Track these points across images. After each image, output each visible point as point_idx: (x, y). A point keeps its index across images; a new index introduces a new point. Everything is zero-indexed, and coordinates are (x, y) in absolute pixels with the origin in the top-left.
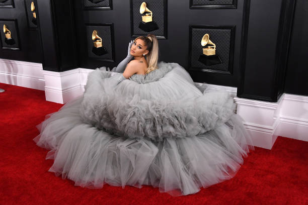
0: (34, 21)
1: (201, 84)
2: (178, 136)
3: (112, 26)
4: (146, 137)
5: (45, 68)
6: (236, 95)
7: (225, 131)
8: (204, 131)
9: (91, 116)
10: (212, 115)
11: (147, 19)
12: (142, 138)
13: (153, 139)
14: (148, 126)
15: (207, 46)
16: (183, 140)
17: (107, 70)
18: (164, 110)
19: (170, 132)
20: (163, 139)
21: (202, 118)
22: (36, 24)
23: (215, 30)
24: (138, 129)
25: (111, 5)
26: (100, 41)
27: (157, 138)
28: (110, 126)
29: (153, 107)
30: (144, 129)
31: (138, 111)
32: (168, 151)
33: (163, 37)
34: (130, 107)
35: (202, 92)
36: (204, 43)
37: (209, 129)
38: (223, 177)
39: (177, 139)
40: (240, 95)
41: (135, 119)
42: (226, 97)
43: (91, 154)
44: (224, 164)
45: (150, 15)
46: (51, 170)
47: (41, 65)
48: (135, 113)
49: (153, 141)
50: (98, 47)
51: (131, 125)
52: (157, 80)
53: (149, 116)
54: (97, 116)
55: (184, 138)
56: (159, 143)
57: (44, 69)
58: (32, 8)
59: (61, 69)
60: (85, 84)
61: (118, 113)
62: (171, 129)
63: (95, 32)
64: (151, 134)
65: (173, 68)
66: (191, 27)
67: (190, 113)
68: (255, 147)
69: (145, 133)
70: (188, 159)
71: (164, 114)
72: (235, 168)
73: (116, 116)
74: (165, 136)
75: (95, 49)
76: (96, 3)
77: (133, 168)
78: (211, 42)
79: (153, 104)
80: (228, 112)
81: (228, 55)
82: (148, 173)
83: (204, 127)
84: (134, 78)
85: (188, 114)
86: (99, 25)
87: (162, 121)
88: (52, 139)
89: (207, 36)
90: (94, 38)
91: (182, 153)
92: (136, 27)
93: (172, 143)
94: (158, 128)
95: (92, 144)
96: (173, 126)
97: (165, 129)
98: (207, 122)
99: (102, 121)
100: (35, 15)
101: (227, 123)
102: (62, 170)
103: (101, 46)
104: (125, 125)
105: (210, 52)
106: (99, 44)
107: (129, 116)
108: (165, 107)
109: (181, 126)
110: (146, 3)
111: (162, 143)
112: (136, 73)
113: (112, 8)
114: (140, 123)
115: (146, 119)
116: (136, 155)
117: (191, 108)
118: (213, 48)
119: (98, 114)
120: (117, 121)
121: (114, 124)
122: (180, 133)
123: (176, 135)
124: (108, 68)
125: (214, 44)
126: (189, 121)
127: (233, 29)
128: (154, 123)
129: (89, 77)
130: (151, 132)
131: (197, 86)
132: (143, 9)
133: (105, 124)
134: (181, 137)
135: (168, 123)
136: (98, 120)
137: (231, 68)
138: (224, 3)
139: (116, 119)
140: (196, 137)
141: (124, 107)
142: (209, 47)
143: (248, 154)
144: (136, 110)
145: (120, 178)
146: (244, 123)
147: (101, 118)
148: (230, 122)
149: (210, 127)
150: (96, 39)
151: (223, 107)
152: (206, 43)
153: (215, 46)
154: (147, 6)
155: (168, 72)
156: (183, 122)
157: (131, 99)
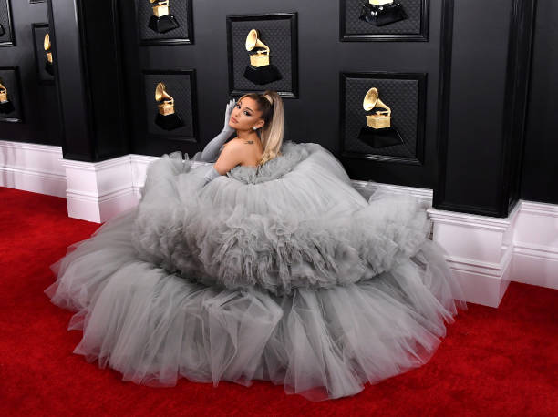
0: (49, 67)
1: (364, 184)
2: (321, 285)
3: (193, 75)
4: (259, 286)
5: (67, 156)
6: (431, 203)
7: (411, 274)
8: (370, 274)
9: (152, 247)
10: (386, 243)
11: (260, 61)
12: (251, 288)
13: (273, 290)
14: (263, 266)
15: (373, 111)
17: (184, 158)
18: (293, 235)
19: (306, 277)
20: (293, 290)
21: (367, 250)
22: (52, 74)
23: (389, 81)
24: (244, 272)
25: (191, 36)
26: (170, 103)
27: (280, 287)
28: (189, 265)
29: (273, 227)
30: (255, 272)
31: (243, 236)
32: (301, 314)
33: (291, 95)
34: (227, 229)
35: (367, 198)
36: (368, 104)
37: (381, 271)
38: (408, 363)
39: (318, 289)
40: (438, 204)
41: (237, 252)
42: (413, 208)
43: (152, 321)
44: (410, 336)
45: (265, 53)
46: (77, 350)
47: (59, 149)
48: (237, 241)
49: (271, 295)
50: (167, 114)
51: (231, 264)
52: (280, 176)
53: (265, 247)
54: (164, 246)
55: (332, 289)
56: (285, 297)
57: (65, 157)
58: (47, 45)
59: (97, 156)
60: (143, 185)
61: (205, 241)
62: (308, 271)
63: (161, 86)
64: (268, 281)
65: (310, 153)
66: (344, 76)
67: (343, 239)
68: (468, 304)
69: (257, 278)
70: (341, 328)
71: (293, 242)
72: (429, 345)
73: (201, 246)
74: (296, 284)
75: (162, 119)
76: (164, 32)
77: (234, 349)
78: (381, 104)
79: (271, 223)
80: (416, 237)
81: (415, 128)
82: (263, 356)
83: (370, 266)
84: (236, 173)
85: (339, 242)
86: (166, 73)
87: (290, 255)
88: (79, 290)
89: (373, 92)
90: (158, 97)
91: (328, 318)
92: (239, 75)
93: (310, 299)
94: (283, 269)
95: (154, 301)
96: (311, 264)
97: (295, 271)
98: (376, 257)
99: (174, 255)
100: (50, 56)
101: (414, 259)
102: (98, 349)
103: (172, 112)
104: (219, 263)
105: (381, 122)
106: (168, 109)
107: (225, 246)
108: (296, 228)
109: (326, 266)
110: (258, 31)
111: (290, 297)
112: (240, 165)
113: (193, 41)
114: (247, 260)
115: (258, 253)
116: (239, 323)
117: (346, 230)
118: (386, 114)
119: (167, 242)
120: (203, 255)
121: (197, 262)
122: (325, 278)
123: (318, 282)
124: (186, 154)
125: (387, 108)
126: (341, 254)
127: (423, 80)
128: (275, 260)
129: (149, 172)
130: (268, 277)
131: (356, 188)
132: (251, 41)
133: (180, 262)
134: (325, 285)
135: (300, 260)
136: (167, 254)
137: (420, 152)
138: (405, 31)
139: (200, 251)
140: (355, 286)
141: (217, 228)
142: (378, 113)
143: (455, 317)
144: (239, 235)
145: (209, 366)
147: (171, 251)
149: (382, 265)
150: (163, 99)
151: (407, 227)
152: (373, 105)
153: (389, 112)
154: (260, 37)
155: (301, 160)
156: (330, 258)
157: (230, 214)
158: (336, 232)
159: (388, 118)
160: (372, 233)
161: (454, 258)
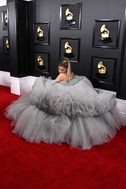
0: (7, 49)
2: (84, 115)
3: (49, 54)
4: (66, 114)
6: (116, 96)
8: (98, 114)
9: (37, 100)
10: (103, 105)
11: (69, 51)
12: (63, 115)
13: (70, 116)
14: (68, 108)
15: (101, 68)
16: (86, 118)
17: (45, 78)
18: (77, 100)
19: (80, 113)
20: (75, 116)
21: (97, 107)
22: (8, 51)
23: (106, 60)
24: (62, 109)
25: (49, 43)
26: (42, 62)
27: (72, 115)
28: (46, 107)
29: (72, 98)
30: (65, 110)
31: (63, 99)
32: (77, 124)
33: (77, 62)
34: (59, 97)
36: (99, 66)
37: (101, 113)
39: (83, 117)
40: (118, 96)
41: (61, 104)
43: (35, 125)
45: (70, 49)
46: (13, 132)
47: (9, 73)
48: (61, 101)
49: (69, 117)
50: (41, 65)
51: (59, 107)
52: (74, 84)
53: (69, 103)
54: (40, 100)
55: (87, 117)
56: (73, 119)
57: (11, 76)
58: (7, 43)
59: (20, 76)
60: (33, 85)
61: (52, 100)
62: (80, 111)
63: (39, 57)
64: (69, 113)
65: (82, 79)
66: (93, 57)
67: (91, 103)
68: (124, 126)
69: (65, 112)
70: (88, 129)
71: (77, 102)
72: (112, 136)
73: (50, 101)
74: (76, 115)
75: (39, 66)
76: (41, 41)
77: (57, 134)
78: (103, 66)
79: (71, 97)
81: (112, 74)
82: (65, 136)
83: (98, 112)
85: (90, 104)
86: (41, 53)
87: (76, 106)
88: (14, 115)
89: (101, 63)
90: (38, 60)
91: (85, 125)
92: (62, 55)
93: (80, 119)
94: (73, 110)
95: (36, 120)
96: (81, 109)
97: (77, 111)
98: (100, 109)
99: (43, 103)
100: (8, 46)
101: (110, 111)
102: (19, 132)
103: (42, 65)
104: (55, 107)
105: (103, 71)
106: (41, 63)
107: (58, 102)
108: (78, 99)
109: (85, 110)
110: (69, 43)
111: (74, 119)
113: (49, 44)
114: (64, 106)
115: (67, 105)
116: (59, 127)
117: (92, 101)
118: (104, 69)
119: (41, 99)
120: (51, 104)
121: (49, 106)
122: (85, 114)
123: (83, 114)
124: (46, 77)
125: (105, 68)
126: (90, 107)
127: (116, 60)
128: (71, 107)
130: (69, 112)
132: (66, 46)
133: (44, 106)
134: (85, 116)
135: (78, 108)
136: (41, 103)
137: (114, 81)
138: (111, 46)
139: (50, 103)
140: (93, 117)
141: (56, 97)
142: (102, 69)
144: (62, 99)
145: (49, 139)
146: (120, 112)
147: (42, 102)
148: (112, 111)
149: (101, 112)
150: (40, 61)
151: (109, 101)
152: (101, 67)
153: (105, 69)
154: (69, 44)
155: (80, 81)
156: (87, 108)
157: (59, 93)
158: (89, 101)
159: (105, 71)
160: (99, 102)
161: (122, 113)
